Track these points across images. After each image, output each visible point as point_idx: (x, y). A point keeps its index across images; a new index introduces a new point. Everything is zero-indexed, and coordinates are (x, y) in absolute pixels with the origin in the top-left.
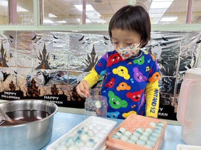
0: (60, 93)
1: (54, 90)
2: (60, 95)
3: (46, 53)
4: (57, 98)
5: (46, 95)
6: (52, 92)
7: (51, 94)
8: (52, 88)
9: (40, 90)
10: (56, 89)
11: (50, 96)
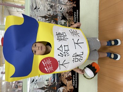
0: (70, 74)
1: (69, 79)
2: (72, 74)
3: (44, 87)
4: (74, 76)
5: (73, 84)
6: (70, 80)
7: (71, 81)
8: (68, 80)
9: (70, 89)
10: (68, 77)
11: (73, 82)
